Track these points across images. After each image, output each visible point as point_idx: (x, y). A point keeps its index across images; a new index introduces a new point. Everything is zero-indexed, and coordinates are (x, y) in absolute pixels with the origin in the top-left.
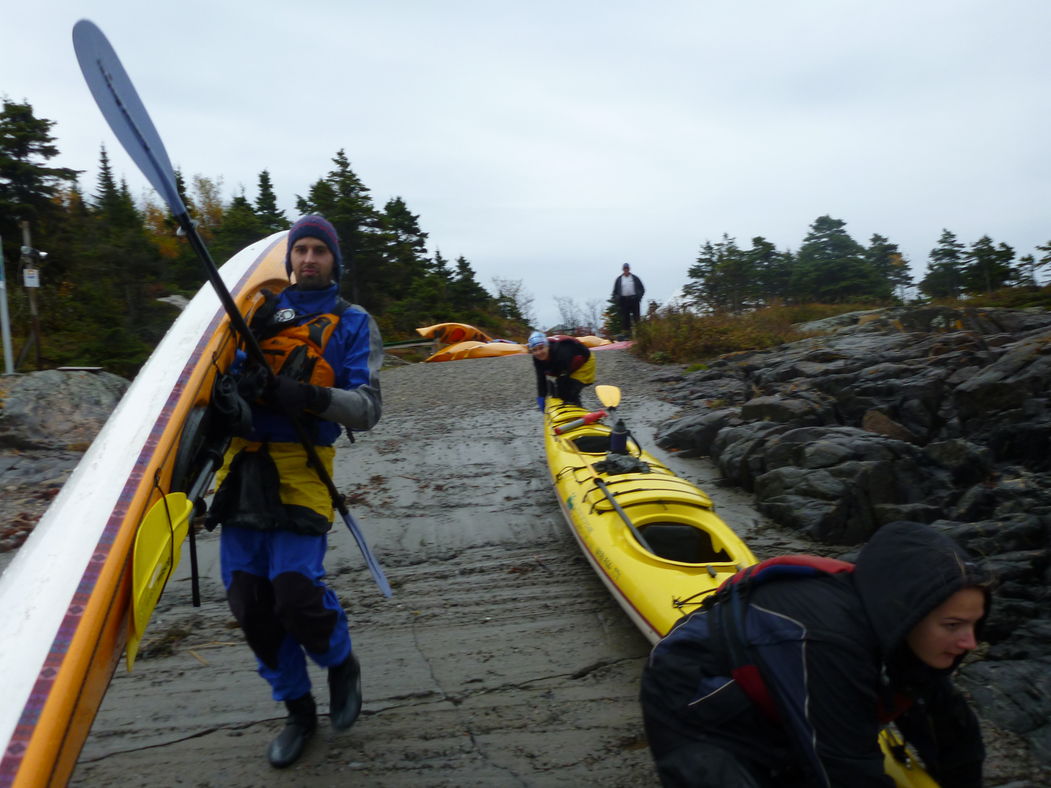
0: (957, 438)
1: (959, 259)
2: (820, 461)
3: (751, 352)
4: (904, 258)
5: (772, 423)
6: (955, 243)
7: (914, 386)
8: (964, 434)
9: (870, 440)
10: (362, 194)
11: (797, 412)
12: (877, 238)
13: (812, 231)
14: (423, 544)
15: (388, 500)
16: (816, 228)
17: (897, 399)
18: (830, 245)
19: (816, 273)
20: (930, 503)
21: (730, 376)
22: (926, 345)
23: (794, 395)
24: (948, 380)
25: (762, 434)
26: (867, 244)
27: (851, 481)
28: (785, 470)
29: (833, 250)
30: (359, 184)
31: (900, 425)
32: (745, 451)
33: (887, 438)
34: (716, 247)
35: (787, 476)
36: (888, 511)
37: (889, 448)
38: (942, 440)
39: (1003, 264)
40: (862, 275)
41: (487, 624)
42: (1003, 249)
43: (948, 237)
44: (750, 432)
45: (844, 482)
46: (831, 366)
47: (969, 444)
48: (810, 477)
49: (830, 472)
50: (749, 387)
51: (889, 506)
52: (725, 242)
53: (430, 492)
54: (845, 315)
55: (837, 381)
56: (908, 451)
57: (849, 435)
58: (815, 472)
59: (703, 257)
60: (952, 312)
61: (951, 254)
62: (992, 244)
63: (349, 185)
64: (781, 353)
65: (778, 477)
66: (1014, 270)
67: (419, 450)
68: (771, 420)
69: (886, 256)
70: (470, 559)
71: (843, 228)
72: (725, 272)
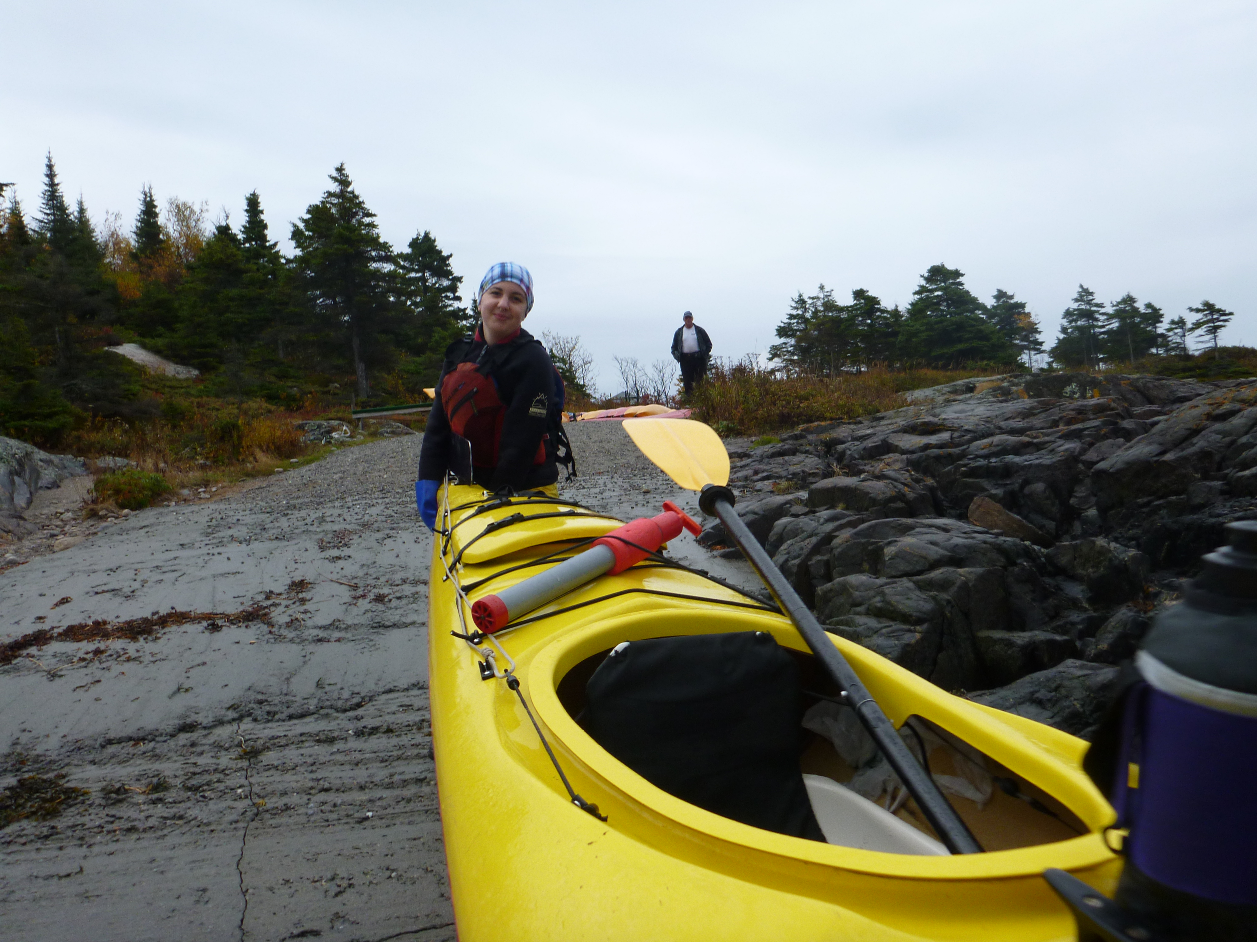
0: (1096, 536)
1: (1099, 321)
2: (903, 567)
3: (837, 422)
4: (1033, 318)
5: (845, 512)
6: (1094, 301)
7: (1039, 465)
8: (1105, 530)
9: (973, 538)
10: (367, 220)
11: (881, 497)
12: (1001, 295)
13: (923, 283)
14: (319, 685)
15: (300, 616)
16: (928, 280)
17: (1015, 482)
18: (945, 300)
19: (928, 333)
20: (1055, 630)
21: (807, 452)
22: (1055, 414)
23: (880, 477)
24: (1083, 458)
25: (829, 527)
26: (989, 302)
27: (945, 596)
28: (854, 579)
29: (948, 306)
30: (363, 208)
31: (1019, 517)
32: (806, 551)
33: (997, 535)
34: (810, 301)
35: (857, 588)
36: (996, 641)
37: (999, 549)
38: (1074, 538)
39: (1148, 329)
40: (983, 336)
41: (366, 823)
42: (1150, 311)
43: (1085, 294)
44: (814, 524)
45: (934, 598)
46: (933, 439)
47: (1113, 545)
48: (887, 590)
49: (916, 583)
50: (829, 466)
51: (998, 634)
52: (821, 295)
53: (364, 604)
54: (960, 382)
55: (938, 458)
56: (1027, 553)
57: (946, 530)
58: (896, 583)
59: (794, 312)
60: (1088, 379)
61: (1089, 315)
62: (1136, 305)
63: (350, 209)
64: (874, 424)
65: (844, 589)
66: (1162, 335)
67: (375, 544)
68: (846, 509)
69: (1012, 316)
70: (379, 710)
71: (961, 279)
72: (820, 330)
